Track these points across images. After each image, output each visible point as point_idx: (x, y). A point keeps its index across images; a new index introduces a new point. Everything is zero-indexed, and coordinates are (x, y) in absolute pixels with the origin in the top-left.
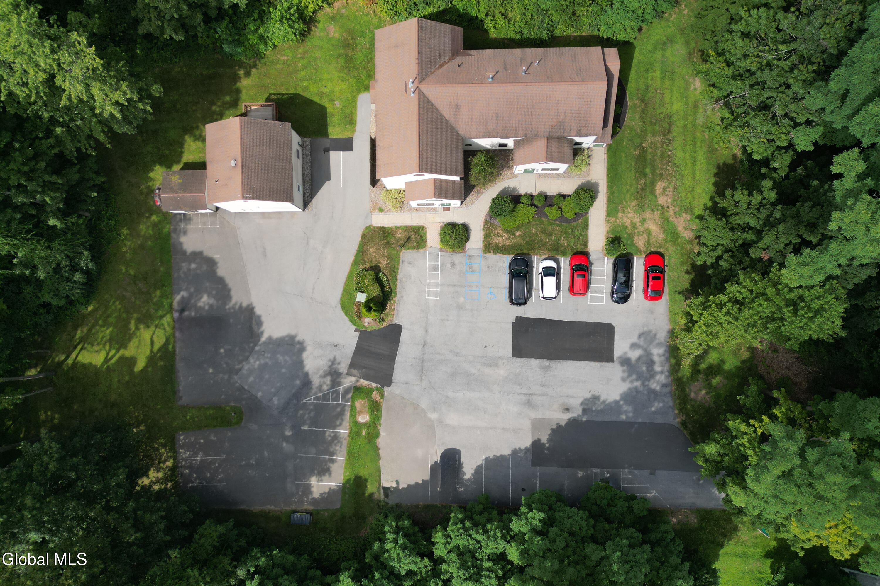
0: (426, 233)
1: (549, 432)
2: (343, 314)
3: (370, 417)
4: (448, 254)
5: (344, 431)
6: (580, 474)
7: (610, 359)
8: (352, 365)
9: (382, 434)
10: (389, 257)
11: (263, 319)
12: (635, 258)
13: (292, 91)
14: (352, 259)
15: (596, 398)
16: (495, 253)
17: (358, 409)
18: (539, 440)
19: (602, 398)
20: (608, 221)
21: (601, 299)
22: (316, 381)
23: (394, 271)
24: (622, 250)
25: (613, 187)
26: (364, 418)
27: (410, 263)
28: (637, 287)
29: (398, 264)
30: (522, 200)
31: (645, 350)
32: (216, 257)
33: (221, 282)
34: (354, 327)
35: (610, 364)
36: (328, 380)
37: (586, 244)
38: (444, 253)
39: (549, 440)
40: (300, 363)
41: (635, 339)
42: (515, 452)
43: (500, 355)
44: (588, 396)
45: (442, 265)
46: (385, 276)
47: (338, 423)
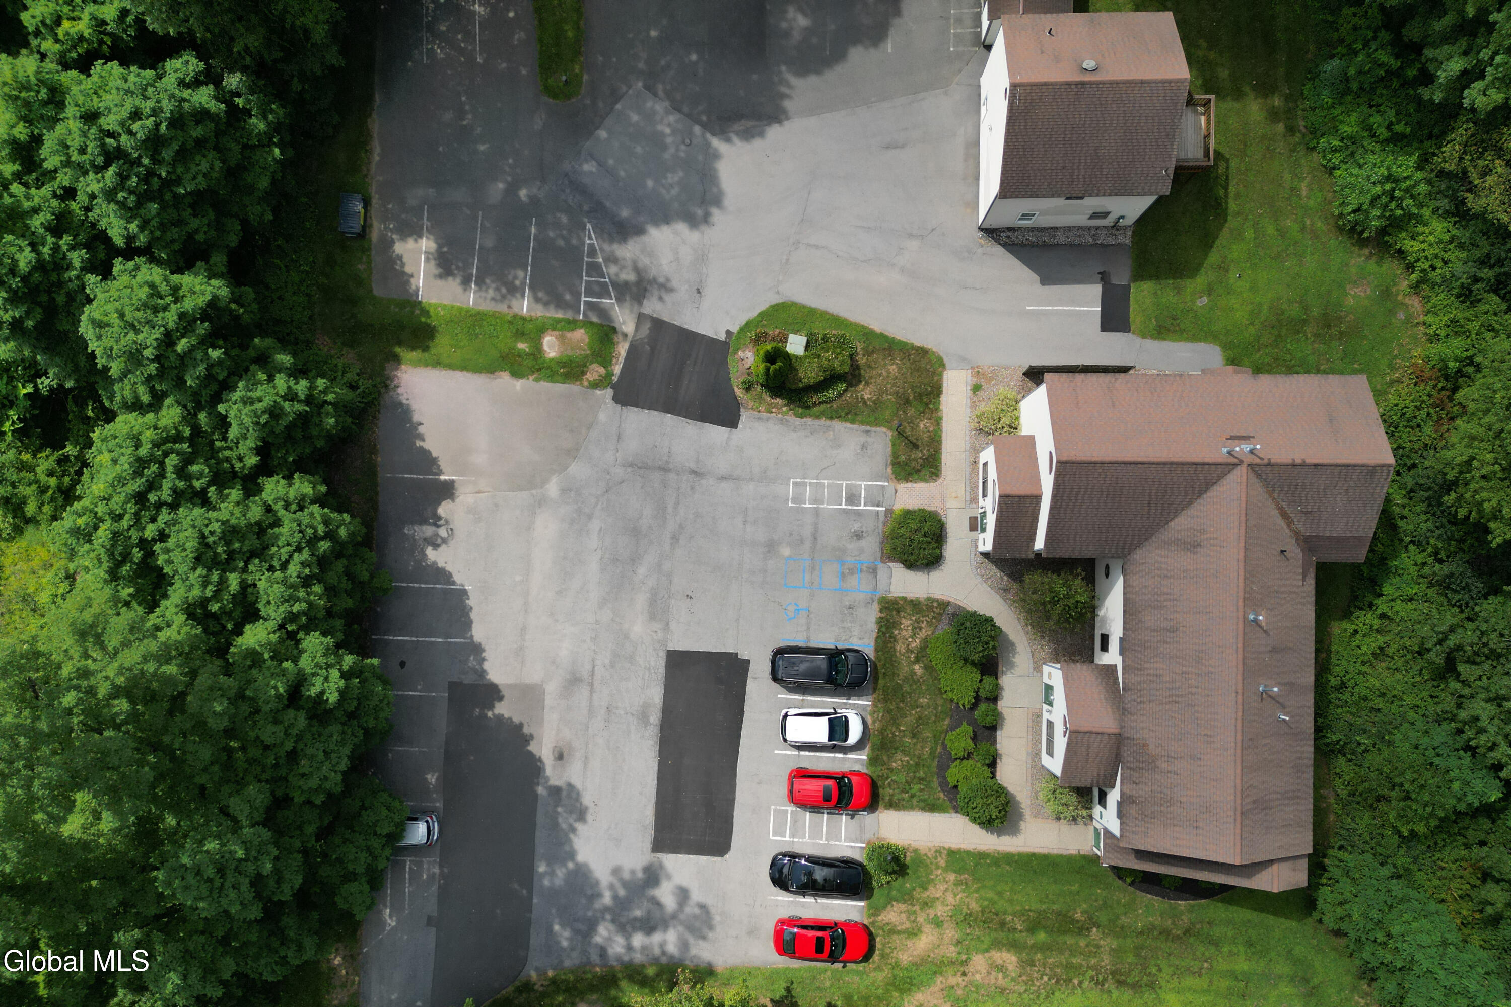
0: (926, 481)
1: (516, 720)
2: (763, 307)
3: (552, 360)
4: (881, 526)
5: (525, 306)
6: (432, 779)
7: (659, 846)
8: (658, 325)
9: (519, 384)
10: (878, 404)
11: (757, 143)
12: (862, 904)
13: (1232, 206)
14: (877, 326)
15: (581, 815)
16: (880, 621)
17: (569, 335)
18: (501, 698)
19: (579, 826)
20: (939, 851)
21: (779, 831)
22: (628, 251)
23: (848, 414)
24: (879, 879)
25: (1009, 864)
26: (551, 347)
27: (864, 447)
28: (803, 905)
29: (862, 423)
30: (987, 679)
31: (674, 917)
32: (889, 46)
33: (837, 56)
34: (735, 329)
35: (649, 846)
36: (628, 276)
37: (892, 805)
38: (882, 517)
39: (499, 718)
40: (664, 217)
41: (696, 896)
42: (477, 649)
43: (673, 625)
44: (587, 800)
45: (859, 513)
46: (840, 396)
47: (540, 294)
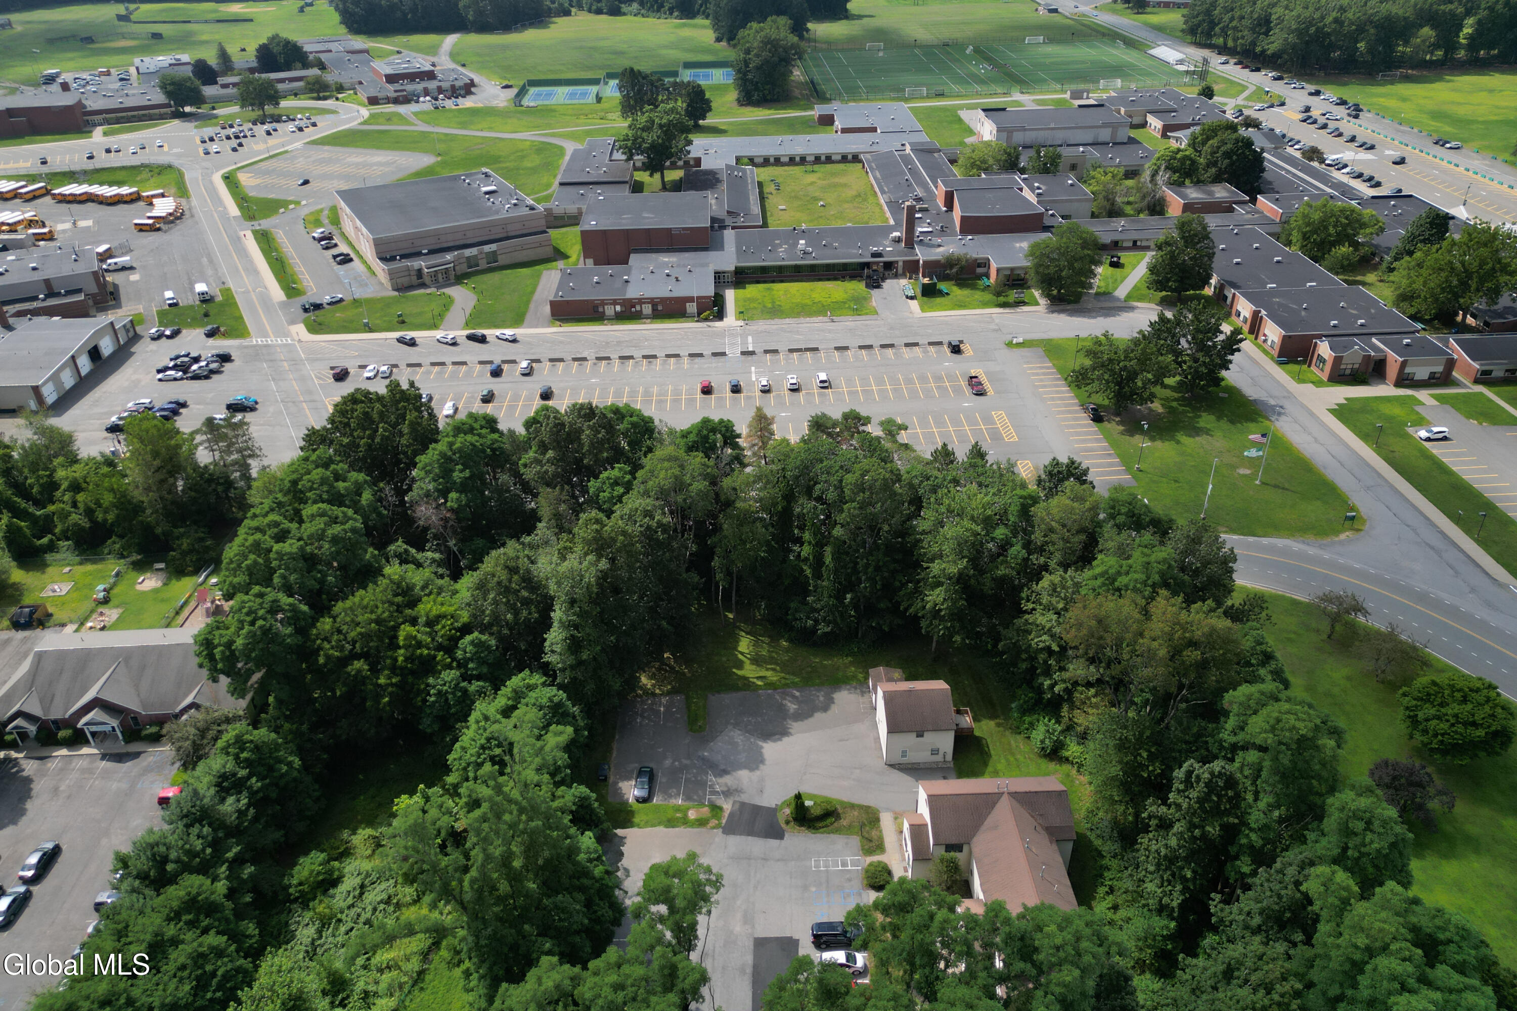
0: (879, 854)
2: (793, 793)
3: (693, 820)
4: (860, 874)
5: (679, 802)
8: (743, 804)
9: (676, 830)
10: (850, 827)
11: (779, 743)
13: (992, 752)
14: (845, 799)
17: (700, 811)
22: (727, 780)
23: (837, 831)
26: (692, 815)
27: (847, 844)
29: (844, 835)
32: (831, 712)
34: (779, 803)
38: (860, 871)
43: (757, 926)
45: (848, 871)
46: (830, 824)
47: (686, 798)
